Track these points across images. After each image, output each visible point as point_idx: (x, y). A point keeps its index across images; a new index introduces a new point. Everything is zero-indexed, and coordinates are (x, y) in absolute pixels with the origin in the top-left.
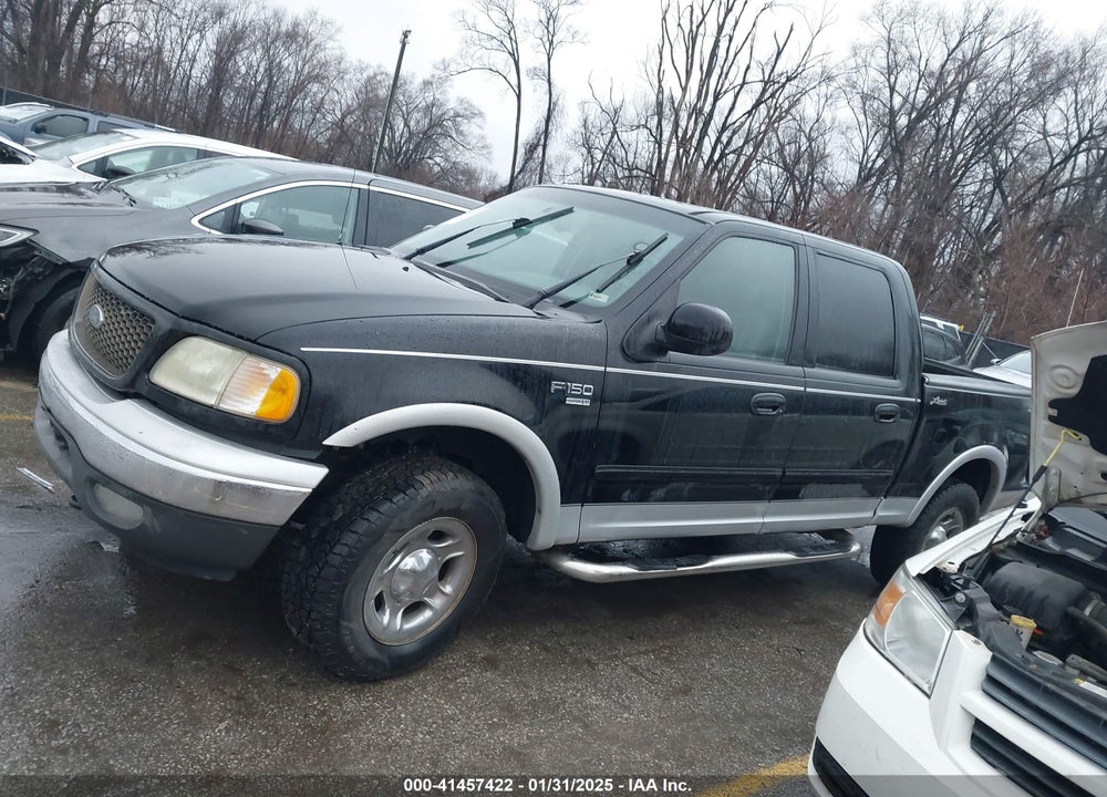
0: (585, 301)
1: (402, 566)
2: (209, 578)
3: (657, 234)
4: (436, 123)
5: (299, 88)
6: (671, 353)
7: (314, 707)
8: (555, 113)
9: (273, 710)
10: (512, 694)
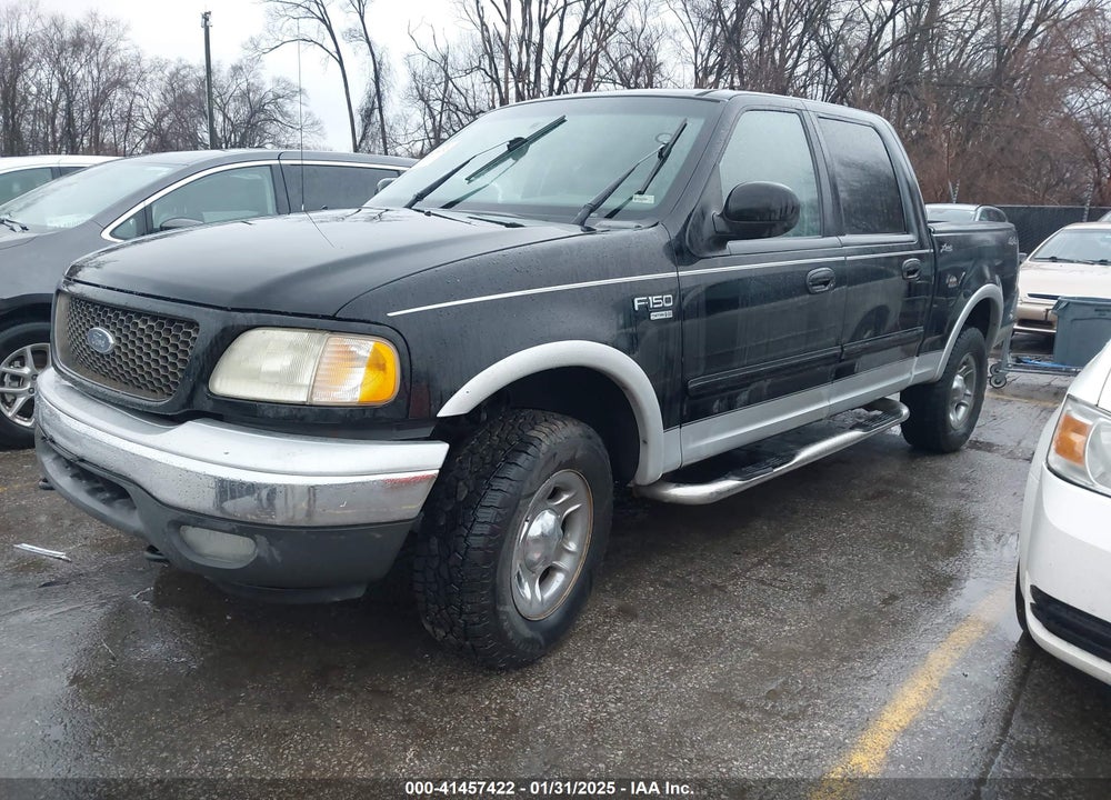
0: (629, 206)
1: (531, 533)
2: (338, 599)
3: (673, 124)
4: (257, 109)
5: (99, 100)
6: (731, 244)
7: (488, 707)
8: (383, 73)
9: (449, 723)
10: (670, 638)
